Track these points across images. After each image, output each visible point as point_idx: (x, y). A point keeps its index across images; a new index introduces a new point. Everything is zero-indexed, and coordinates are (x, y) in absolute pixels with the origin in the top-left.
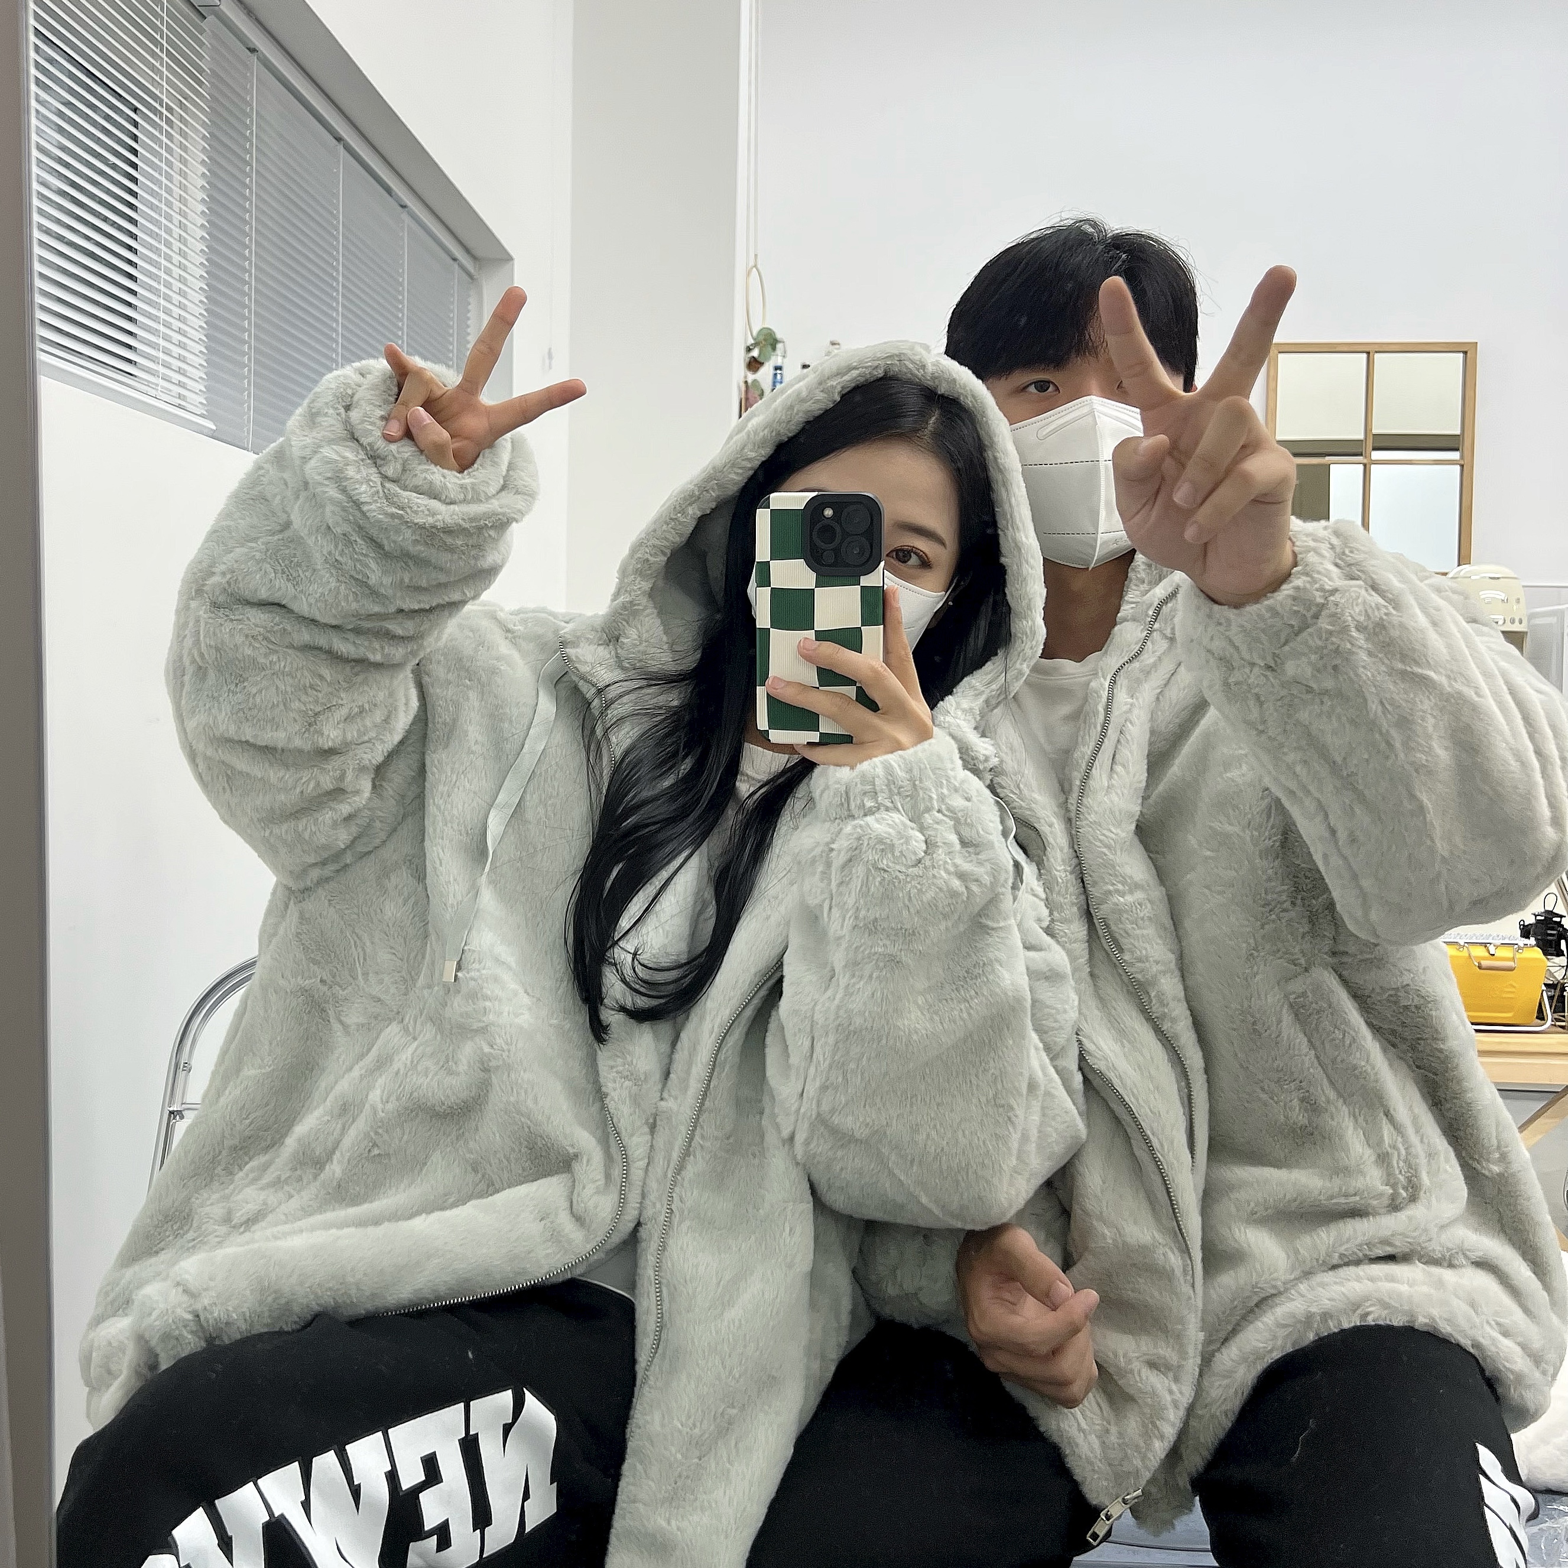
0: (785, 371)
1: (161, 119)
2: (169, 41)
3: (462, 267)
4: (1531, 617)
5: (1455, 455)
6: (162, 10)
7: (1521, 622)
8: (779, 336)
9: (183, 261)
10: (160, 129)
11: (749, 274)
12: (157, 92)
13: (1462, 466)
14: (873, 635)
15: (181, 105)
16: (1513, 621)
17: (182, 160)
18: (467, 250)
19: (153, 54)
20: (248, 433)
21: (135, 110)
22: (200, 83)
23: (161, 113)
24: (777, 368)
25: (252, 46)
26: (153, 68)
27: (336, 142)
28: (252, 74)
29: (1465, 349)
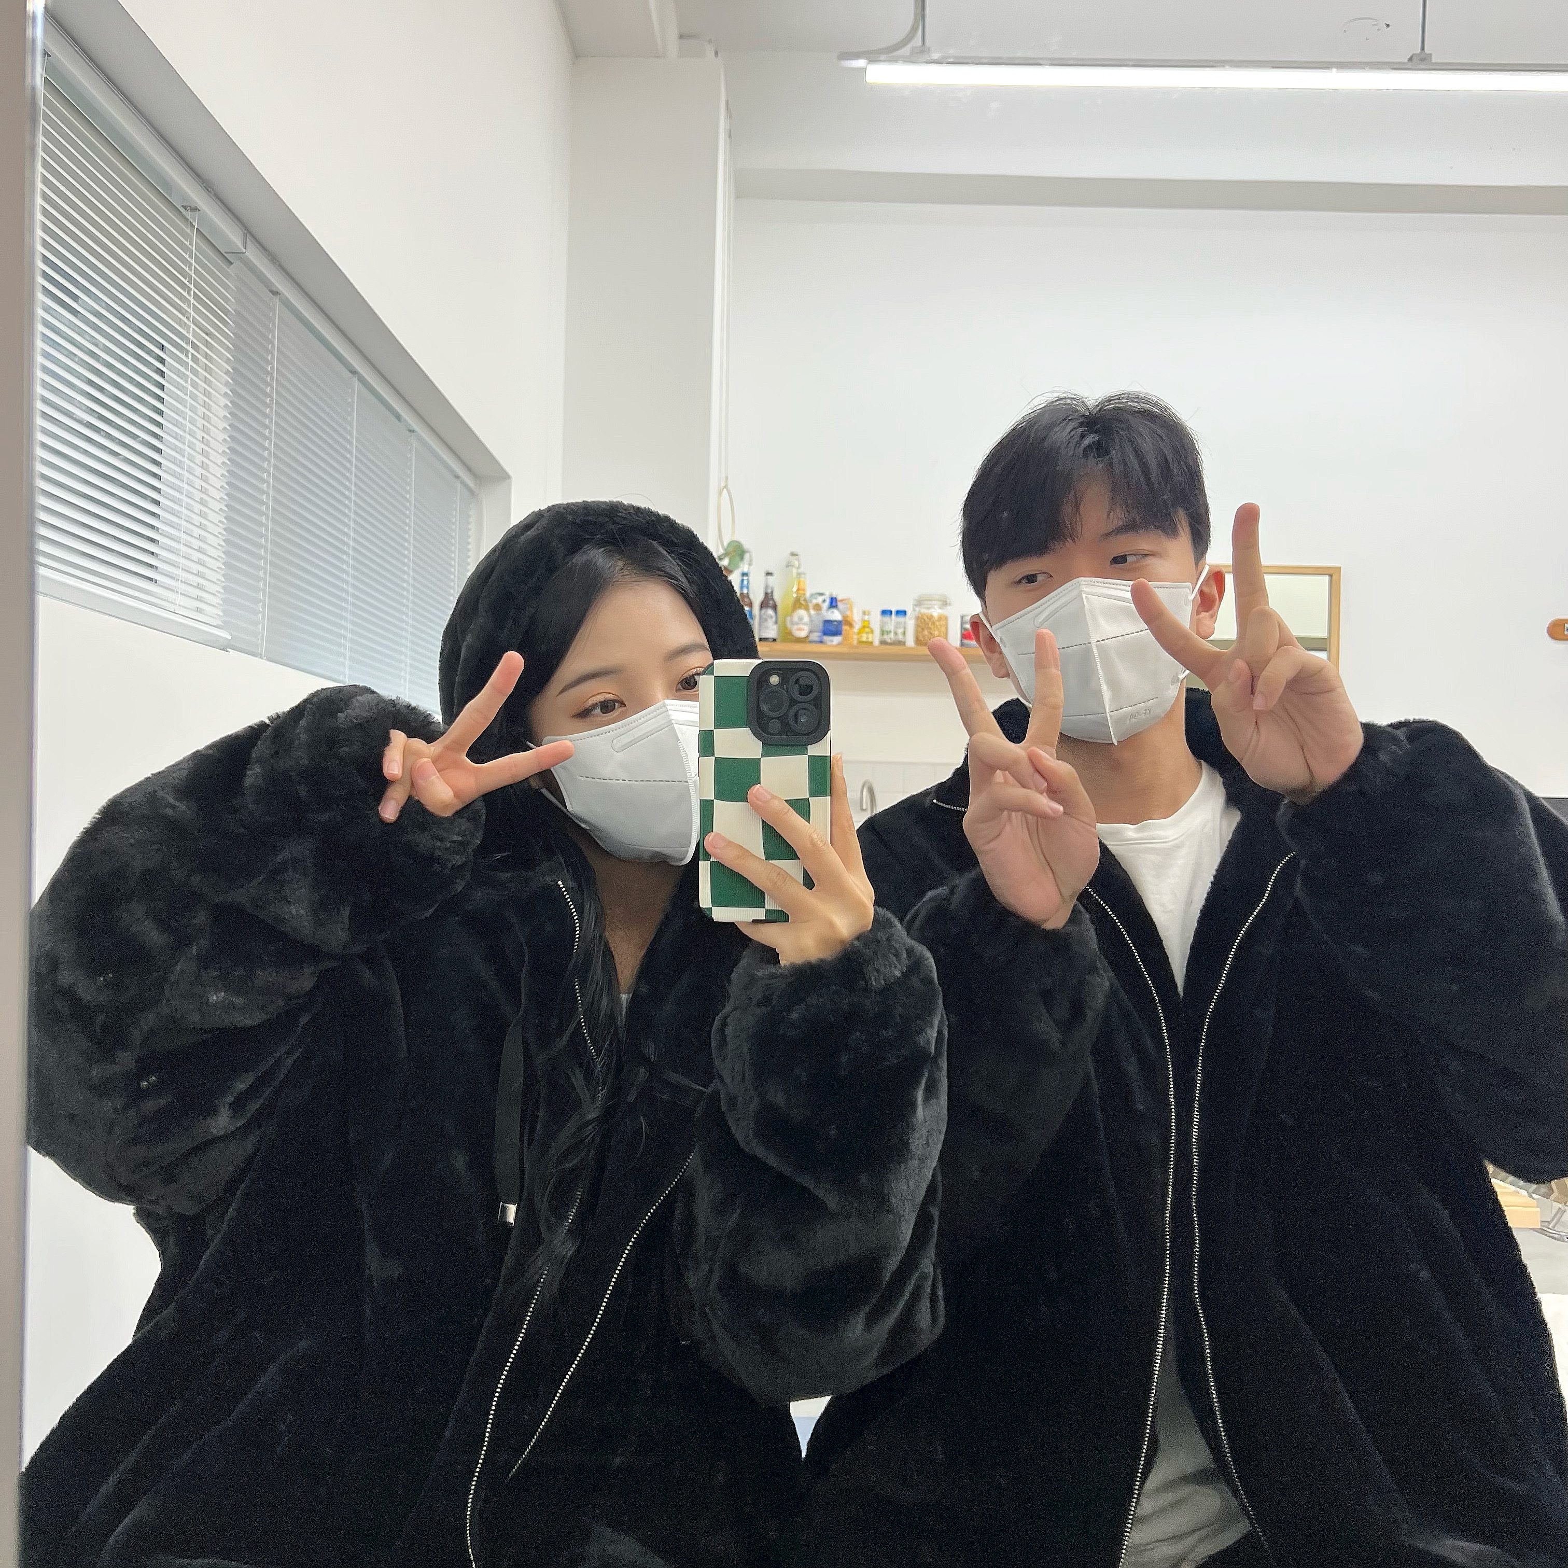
0: (751, 577)
1: (187, 356)
2: (197, 285)
3: (463, 483)
6: (191, 257)
8: (746, 546)
9: (205, 485)
10: (187, 353)
11: (720, 493)
12: (184, 332)
14: (820, 806)
15: (207, 344)
17: (206, 393)
18: (469, 469)
19: (181, 297)
20: (262, 640)
21: (162, 348)
22: (224, 323)
23: (187, 351)
24: (744, 574)
25: (274, 289)
26: (180, 310)
27: (350, 375)
28: (274, 314)
29: (1330, 572)
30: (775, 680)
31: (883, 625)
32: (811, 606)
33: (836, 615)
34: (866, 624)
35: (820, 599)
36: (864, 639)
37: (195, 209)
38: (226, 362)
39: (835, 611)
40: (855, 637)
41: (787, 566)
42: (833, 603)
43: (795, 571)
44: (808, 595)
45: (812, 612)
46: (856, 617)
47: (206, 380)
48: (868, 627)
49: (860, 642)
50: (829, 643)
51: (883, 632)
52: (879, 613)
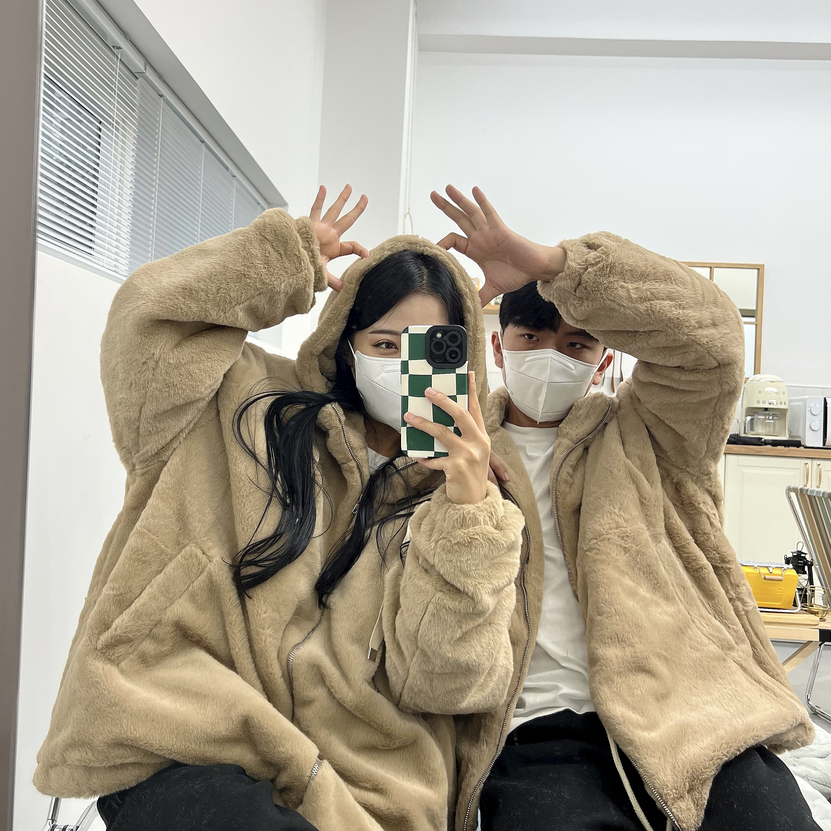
1: (113, 128)
2: (119, 89)
4: (790, 401)
5: (753, 320)
6: (116, 74)
7: (785, 404)
9: (121, 198)
10: (112, 132)
11: (405, 217)
12: (111, 114)
13: (756, 325)
15: (124, 121)
16: (781, 403)
17: (122, 148)
18: (265, 199)
19: (110, 95)
21: (100, 123)
22: (134, 110)
23: (113, 125)
25: (161, 94)
26: (110, 102)
27: (201, 143)
28: (160, 107)
29: (758, 268)
30: (439, 335)
37: (119, 48)
38: (134, 132)
47: (123, 141)
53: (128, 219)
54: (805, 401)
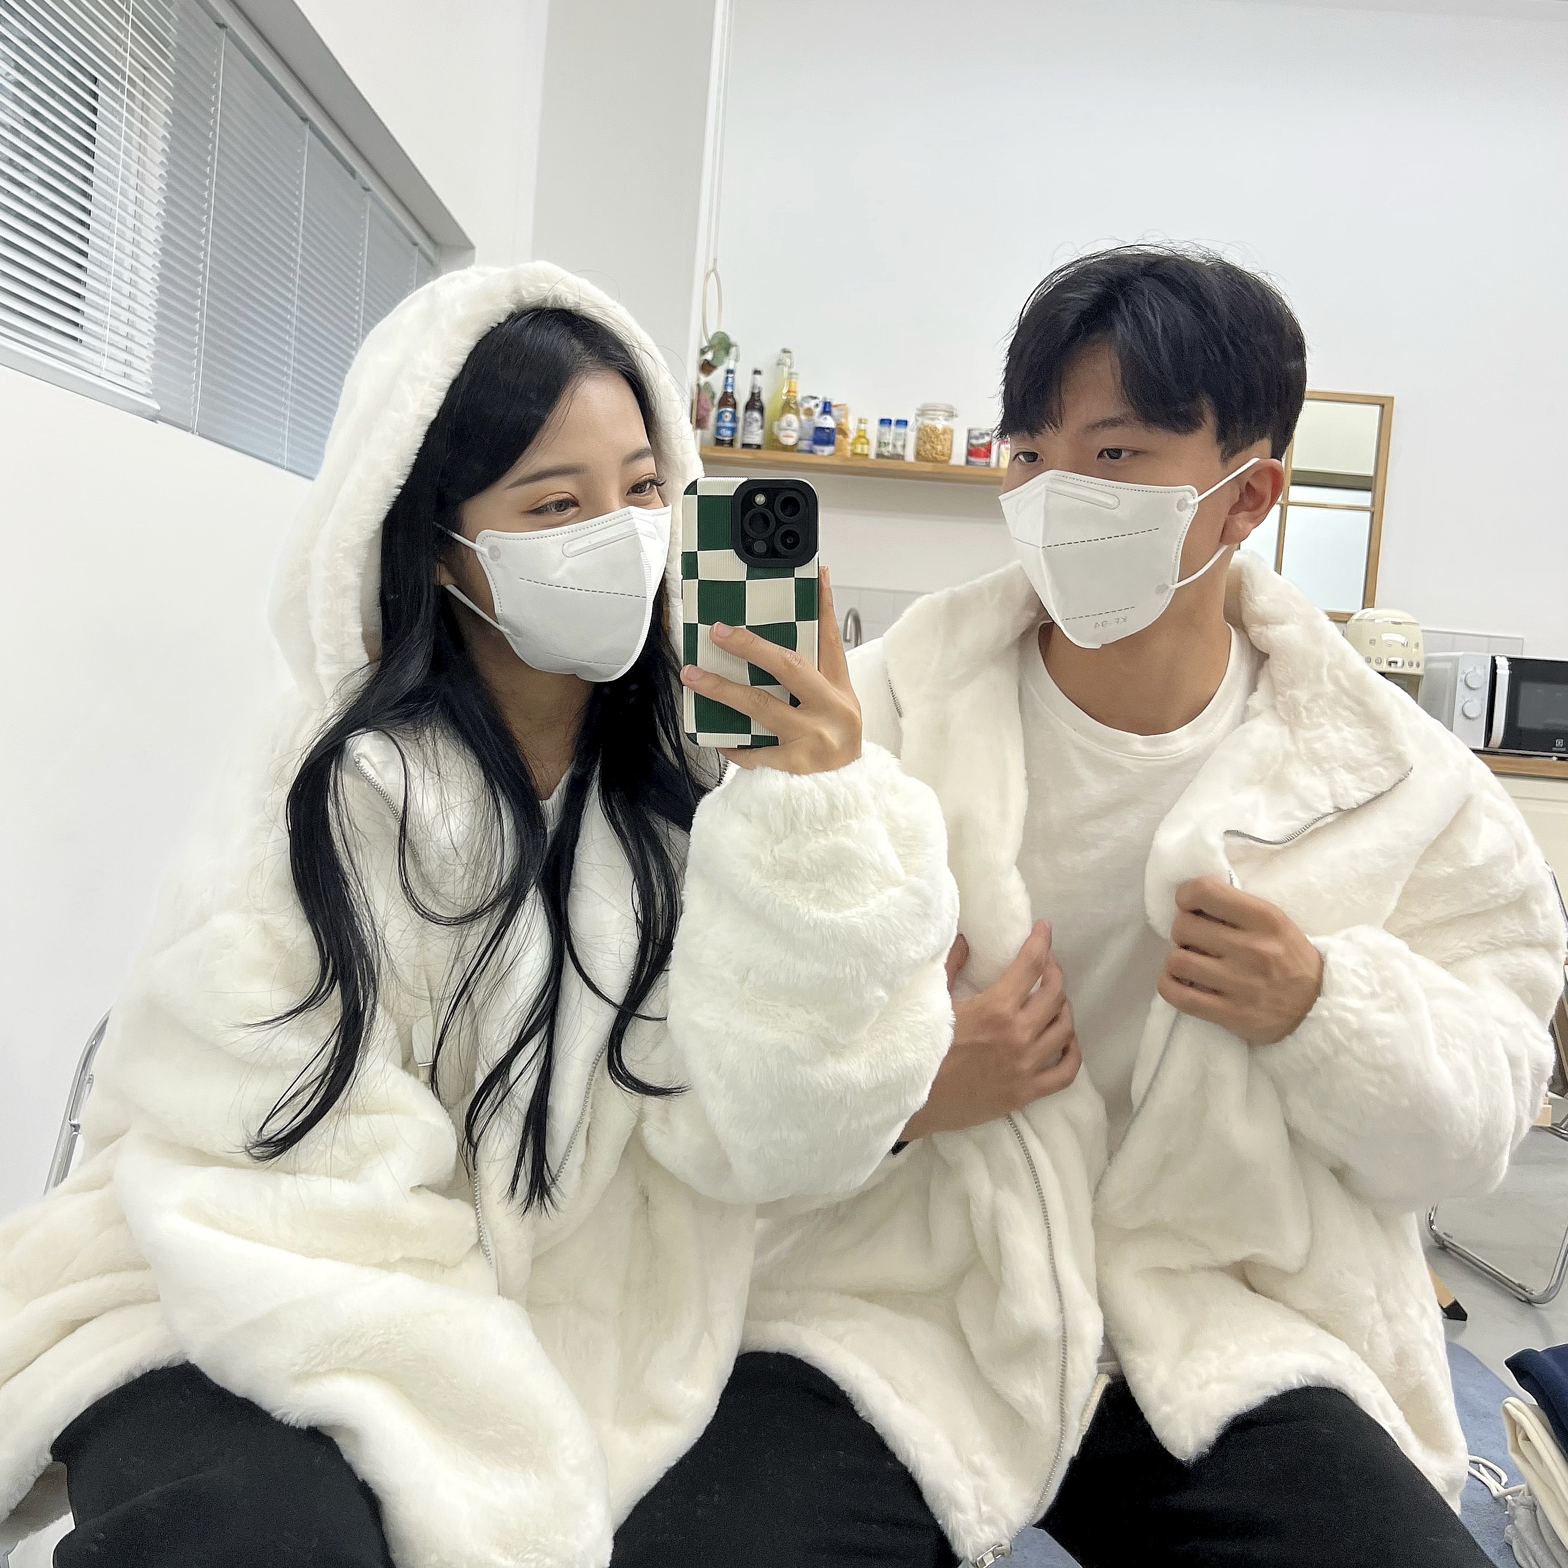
0: (737, 375)
1: (123, 92)
3: (423, 253)
4: (1428, 660)
5: (1364, 498)
7: (1418, 665)
8: (733, 339)
10: (120, 101)
11: (707, 276)
12: (120, 65)
13: (1373, 514)
14: (807, 631)
15: (144, 79)
16: (1411, 665)
17: (142, 135)
18: (429, 236)
19: (118, 25)
20: (195, 412)
21: (95, 81)
22: (165, 57)
23: (122, 86)
24: (730, 372)
25: (221, 22)
26: (117, 39)
27: (300, 121)
28: (220, 50)
29: (1382, 402)
30: (760, 499)
31: (881, 435)
32: (801, 410)
33: (829, 422)
34: (862, 434)
35: (813, 403)
36: (859, 451)
38: (164, 101)
39: (828, 417)
40: (849, 448)
41: (778, 364)
42: (827, 408)
43: (786, 370)
44: (799, 398)
45: (803, 417)
46: (851, 425)
47: (142, 120)
48: (864, 437)
49: (855, 454)
50: (820, 453)
51: (880, 444)
52: (877, 422)
53: (153, 279)
54: (1455, 661)
